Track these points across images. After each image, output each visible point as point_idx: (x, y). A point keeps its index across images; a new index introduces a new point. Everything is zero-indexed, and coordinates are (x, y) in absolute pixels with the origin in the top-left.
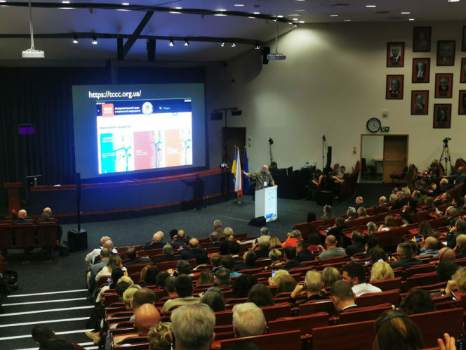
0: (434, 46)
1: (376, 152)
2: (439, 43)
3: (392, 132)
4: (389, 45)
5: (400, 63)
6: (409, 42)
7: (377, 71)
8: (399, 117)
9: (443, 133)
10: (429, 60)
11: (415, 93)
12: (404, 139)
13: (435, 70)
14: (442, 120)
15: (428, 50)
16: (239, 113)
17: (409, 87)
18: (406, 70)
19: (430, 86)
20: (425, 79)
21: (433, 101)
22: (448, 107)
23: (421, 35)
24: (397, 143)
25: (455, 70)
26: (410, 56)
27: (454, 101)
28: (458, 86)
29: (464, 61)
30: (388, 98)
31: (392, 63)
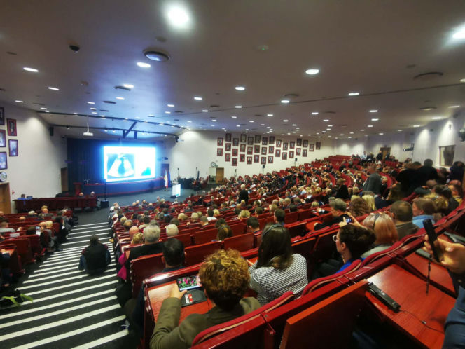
0: (232, 140)
1: (214, 173)
2: (234, 139)
3: (219, 167)
4: (218, 138)
5: (222, 145)
6: (224, 138)
7: (213, 146)
8: (221, 162)
9: (235, 167)
10: (230, 144)
11: (226, 155)
12: (222, 169)
13: (232, 147)
14: (235, 163)
15: (230, 141)
16: (168, 159)
17: (224, 152)
18: (224, 147)
19: (231, 153)
20: (229, 150)
21: (232, 157)
22: (236, 159)
23: (228, 136)
24: (221, 170)
25: (239, 148)
26: (225, 142)
27: (238, 157)
28: (239, 153)
29: (241, 145)
30: (218, 155)
31: (219, 144)
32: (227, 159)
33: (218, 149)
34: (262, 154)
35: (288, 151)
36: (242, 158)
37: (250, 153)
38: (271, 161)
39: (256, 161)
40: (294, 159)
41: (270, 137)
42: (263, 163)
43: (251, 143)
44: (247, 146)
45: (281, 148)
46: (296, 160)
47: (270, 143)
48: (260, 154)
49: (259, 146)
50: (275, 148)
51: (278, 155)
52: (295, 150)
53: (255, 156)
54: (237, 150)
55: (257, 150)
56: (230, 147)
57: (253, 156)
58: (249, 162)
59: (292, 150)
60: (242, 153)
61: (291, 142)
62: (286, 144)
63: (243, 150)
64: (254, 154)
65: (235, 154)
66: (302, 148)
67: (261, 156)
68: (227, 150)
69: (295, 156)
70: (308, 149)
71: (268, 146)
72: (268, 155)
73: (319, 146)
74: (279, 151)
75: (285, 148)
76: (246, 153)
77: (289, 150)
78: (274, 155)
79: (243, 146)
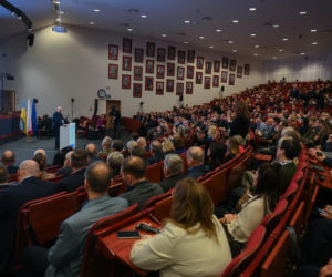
0: (133, 51)
2: (136, 49)
3: (112, 98)
4: (110, 46)
5: (116, 58)
6: (121, 46)
7: (102, 61)
8: (116, 90)
9: (138, 100)
10: (130, 58)
11: (124, 76)
12: (118, 102)
13: (134, 64)
14: (137, 93)
15: (130, 52)
16: (12, 78)
17: (121, 72)
18: (119, 62)
19: (131, 73)
20: (129, 69)
21: (133, 82)
22: (140, 85)
23: (127, 43)
25: (143, 65)
26: (121, 55)
27: (143, 83)
28: (145, 75)
29: (147, 61)
30: (110, 77)
31: (111, 56)
32: (126, 86)
33: (110, 65)
34: (178, 78)
35: (211, 76)
36: (149, 86)
37: (160, 75)
38: (190, 91)
39: (170, 89)
40: (220, 88)
41: (189, 51)
42: (180, 94)
43: (161, 58)
44: (156, 63)
45: (203, 71)
46: (223, 89)
47: (189, 61)
48: (175, 78)
49: (173, 65)
50: (196, 70)
51: (199, 82)
52: (219, 74)
53: (168, 80)
54: (141, 68)
55: (171, 72)
56: (130, 63)
57: (164, 80)
58: (159, 92)
59: (216, 74)
60: (149, 75)
61: (216, 62)
62: (209, 64)
63: (150, 70)
64: (166, 77)
65: (138, 76)
66: (229, 72)
67: (176, 81)
68: (124, 69)
69: (221, 84)
70: (235, 73)
71: (185, 66)
72: (186, 80)
73: (247, 69)
74: (201, 74)
75: (208, 72)
76: (154, 75)
77: (213, 73)
78: (194, 80)
79: (150, 63)
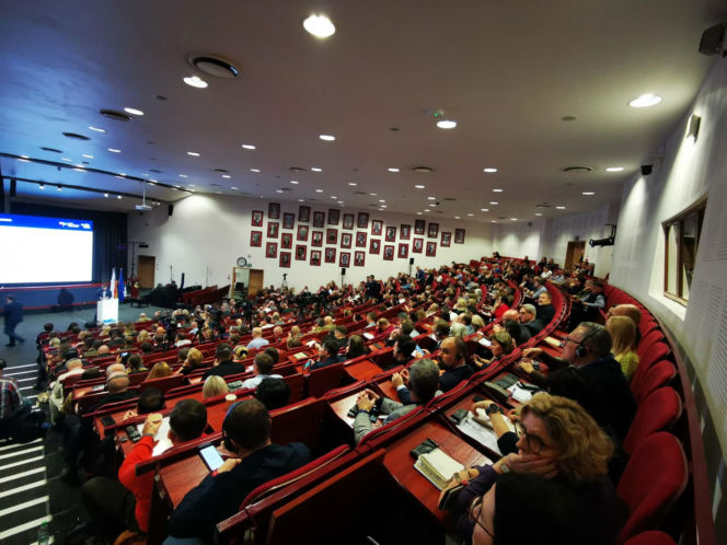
0: (282, 216)
2: (285, 214)
3: (254, 267)
4: (254, 212)
5: (260, 224)
6: (266, 212)
7: (243, 227)
8: (258, 258)
9: (285, 270)
10: (277, 224)
11: (268, 244)
12: (260, 272)
13: (281, 231)
14: (285, 262)
15: (278, 218)
16: (147, 246)
17: (265, 240)
18: (264, 229)
19: (278, 241)
20: (275, 236)
21: (280, 250)
22: (289, 255)
23: (274, 208)
24: (257, 274)
25: (294, 232)
26: (266, 221)
27: (293, 251)
28: (295, 242)
29: (300, 227)
30: (252, 245)
31: (255, 223)
32: (271, 254)
33: (253, 232)
34: (342, 246)
35: (396, 244)
36: (301, 252)
38: (359, 262)
39: (330, 259)
40: (408, 260)
41: (360, 214)
42: (344, 265)
43: (318, 223)
44: (311, 230)
45: (382, 238)
46: (412, 261)
47: (359, 226)
48: (337, 246)
49: (336, 231)
50: (370, 237)
51: (375, 251)
52: (410, 243)
54: (291, 235)
55: (332, 238)
56: (276, 229)
57: (323, 249)
58: (315, 262)
59: (405, 242)
60: (302, 243)
61: (403, 227)
62: (392, 229)
63: (302, 237)
64: (325, 245)
65: (287, 243)
66: (426, 239)
67: (339, 250)
68: (269, 236)
69: (411, 254)
70: (438, 240)
71: (354, 232)
72: (354, 248)
73: (460, 235)
75: (391, 238)
76: (308, 244)
77: (398, 241)
78: (367, 249)
79: (303, 229)
